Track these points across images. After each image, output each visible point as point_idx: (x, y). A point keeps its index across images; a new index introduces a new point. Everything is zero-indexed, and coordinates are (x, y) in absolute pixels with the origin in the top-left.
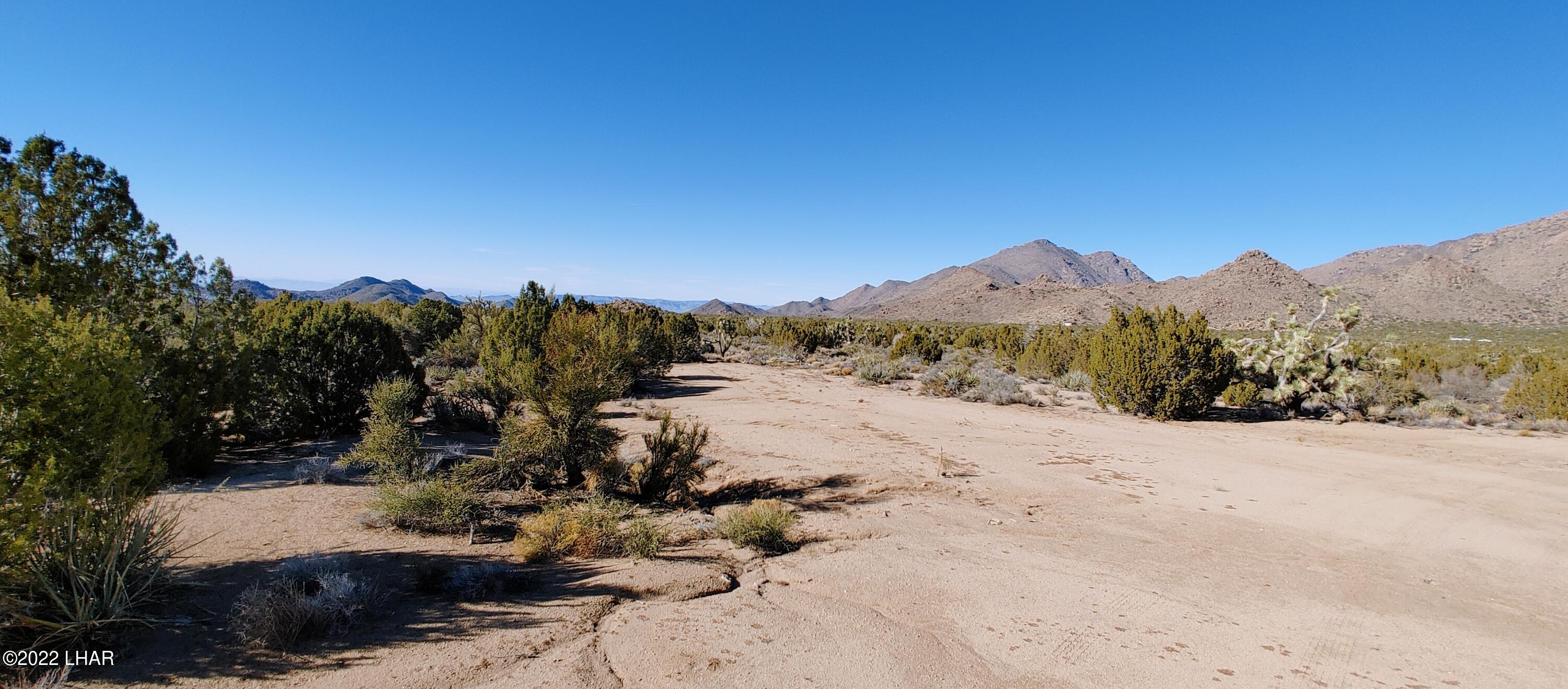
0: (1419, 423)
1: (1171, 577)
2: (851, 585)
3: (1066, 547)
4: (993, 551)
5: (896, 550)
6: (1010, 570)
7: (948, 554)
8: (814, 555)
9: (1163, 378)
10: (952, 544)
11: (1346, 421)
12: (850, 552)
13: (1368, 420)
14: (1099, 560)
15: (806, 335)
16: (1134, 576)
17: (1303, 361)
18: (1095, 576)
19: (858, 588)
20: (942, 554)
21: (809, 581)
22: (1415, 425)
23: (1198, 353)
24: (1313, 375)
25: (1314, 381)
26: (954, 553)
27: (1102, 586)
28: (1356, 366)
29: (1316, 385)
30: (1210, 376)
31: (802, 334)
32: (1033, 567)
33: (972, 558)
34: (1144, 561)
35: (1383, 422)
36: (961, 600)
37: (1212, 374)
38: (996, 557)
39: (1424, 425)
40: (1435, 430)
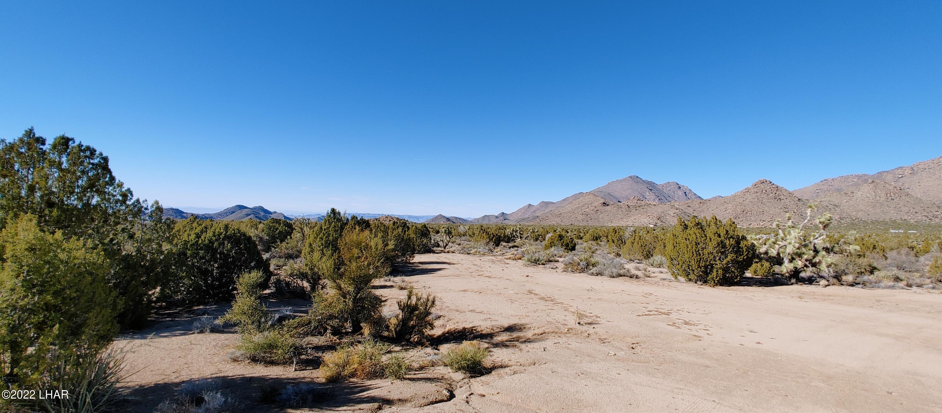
0: (875, 286)
1: (724, 390)
2: (523, 397)
3: (656, 371)
4: (611, 373)
5: (551, 373)
6: (621, 386)
7: (583, 375)
8: (500, 377)
9: (711, 260)
10: (585, 369)
11: (828, 285)
12: (522, 375)
13: (842, 285)
14: (678, 379)
15: (494, 236)
16: (700, 390)
17: (798, 248)
18: (676, 390)
19: (528, 398)
20: (579, 375)
21: (498, 393)
22: (873, 287)
23: (732, 244)
24: (805, 257)
25: (806, 260)
26: (586, 375)
27: (680, 397)
28: (832, 251)
29: (807, 263)
30: (741, 258)
31: (492, 235)
32: (636, 384)
33: (598, 378)
34: (706, 379)
35: (852, 285)
36: (592, 406)
37: (742, 257)
38: (613, 377)
39: (879, 287)
40: (886, 290)
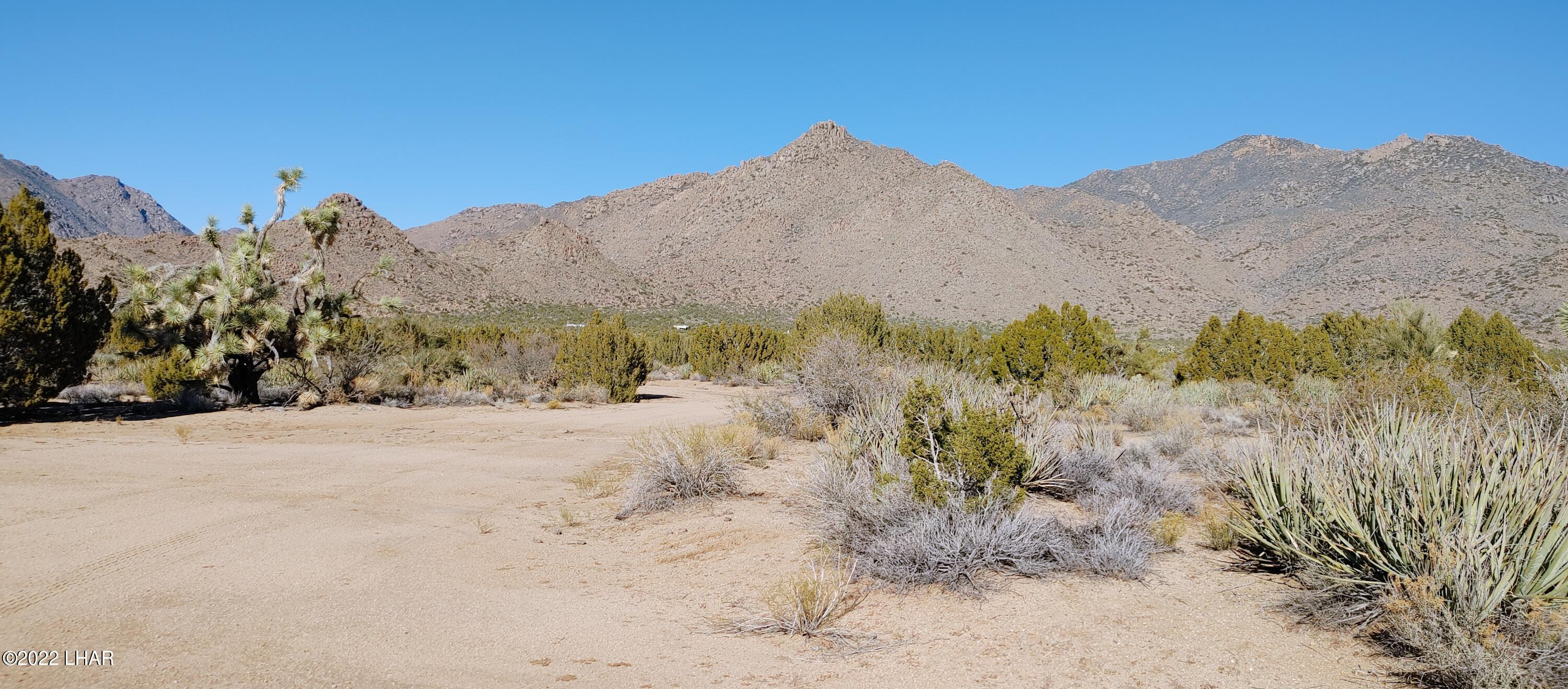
0: (430, 400)
11: (320, 404)
13: (355, 400)
17: (253, 301)
22: (426, 404)
23: (13, 275)
24: (266, 325)
25: (270, 335)
28: (335, 309)
29: (269, 344)
30: (45, 325)
35: (376, 401)
37: (49, 320)
39: (437, 403)
40: (450, 408)
